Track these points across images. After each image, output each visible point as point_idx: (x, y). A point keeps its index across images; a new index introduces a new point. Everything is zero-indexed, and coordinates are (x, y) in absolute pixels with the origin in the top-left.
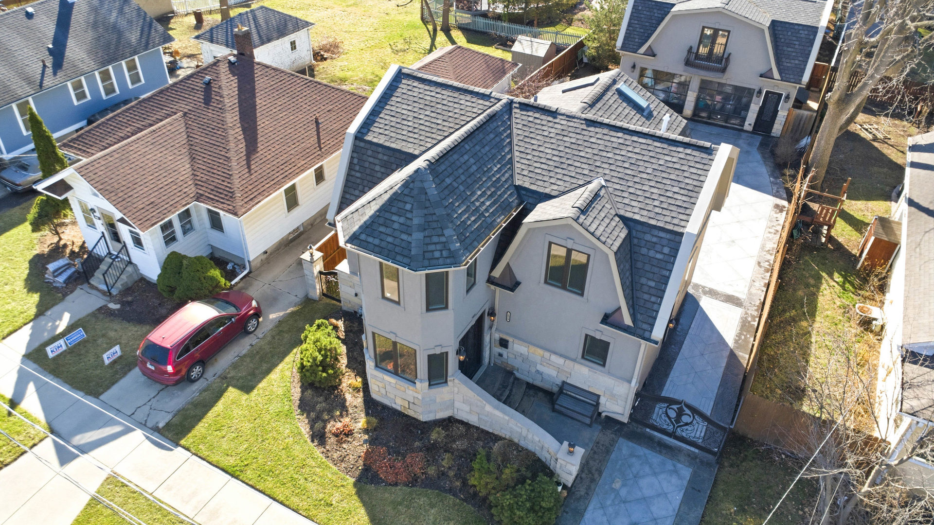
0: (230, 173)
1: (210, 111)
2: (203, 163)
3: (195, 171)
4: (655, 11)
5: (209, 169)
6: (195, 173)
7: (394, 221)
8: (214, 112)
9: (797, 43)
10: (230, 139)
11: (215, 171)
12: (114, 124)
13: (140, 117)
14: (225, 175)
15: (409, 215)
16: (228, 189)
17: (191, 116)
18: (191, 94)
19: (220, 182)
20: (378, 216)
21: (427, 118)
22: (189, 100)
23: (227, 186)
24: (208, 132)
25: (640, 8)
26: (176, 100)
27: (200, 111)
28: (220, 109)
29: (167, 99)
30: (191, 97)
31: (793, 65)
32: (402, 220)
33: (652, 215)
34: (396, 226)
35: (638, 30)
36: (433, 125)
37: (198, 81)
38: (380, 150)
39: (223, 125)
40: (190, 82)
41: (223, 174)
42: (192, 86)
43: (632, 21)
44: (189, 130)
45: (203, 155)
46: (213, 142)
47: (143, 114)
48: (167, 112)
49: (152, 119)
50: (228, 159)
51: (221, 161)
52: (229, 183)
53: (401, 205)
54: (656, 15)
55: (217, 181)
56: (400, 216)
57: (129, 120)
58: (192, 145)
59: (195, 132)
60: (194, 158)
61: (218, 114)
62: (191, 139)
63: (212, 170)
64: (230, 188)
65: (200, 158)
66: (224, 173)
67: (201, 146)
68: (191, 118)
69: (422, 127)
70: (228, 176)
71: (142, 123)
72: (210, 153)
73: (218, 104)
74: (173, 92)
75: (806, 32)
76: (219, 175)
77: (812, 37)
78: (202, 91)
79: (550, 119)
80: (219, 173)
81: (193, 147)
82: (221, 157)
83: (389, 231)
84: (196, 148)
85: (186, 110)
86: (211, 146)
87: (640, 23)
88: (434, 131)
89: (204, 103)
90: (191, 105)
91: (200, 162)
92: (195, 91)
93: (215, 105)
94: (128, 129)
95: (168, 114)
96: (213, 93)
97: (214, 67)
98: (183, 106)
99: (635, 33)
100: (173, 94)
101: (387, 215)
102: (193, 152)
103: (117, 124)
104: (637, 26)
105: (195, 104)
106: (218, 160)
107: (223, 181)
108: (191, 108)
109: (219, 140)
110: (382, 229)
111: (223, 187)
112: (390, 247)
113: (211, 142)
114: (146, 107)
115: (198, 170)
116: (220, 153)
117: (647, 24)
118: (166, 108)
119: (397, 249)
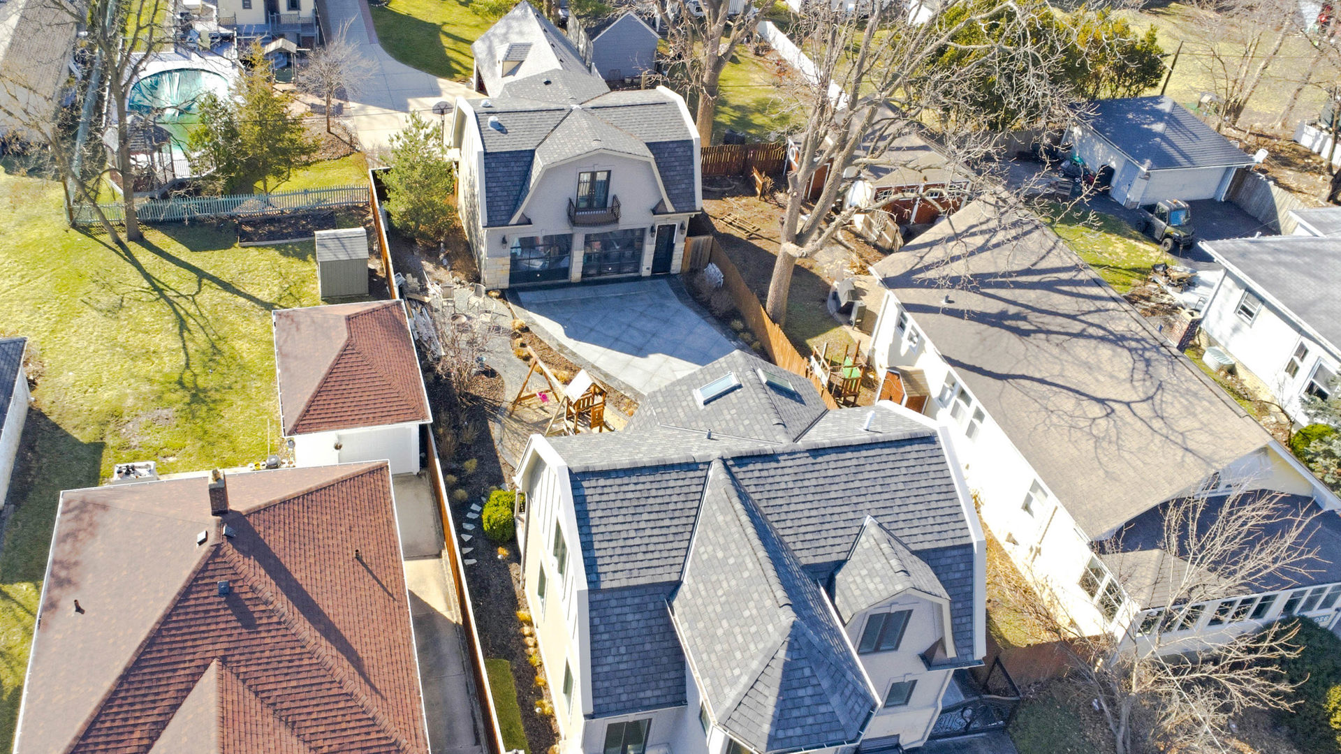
0: (370, 716)
1: (263, 635)
2: (314, 723)
3: (310, 742)
4: (513, 164)
5: (332, 728)
6: (313, 744)
7: (802, 697)
8: (273, 633)
9: (677, 164)
10: (331, 663)
11: (344, 726)
12: (100, 739)
13: (142, 703)
14: (363, 723)
15: (814, 681)
16: (384, 742)
17: (237, 658)
18: (209, 621)
19: (363, 737)
20: (784, 700)
21: (652, 524)
22: (212, 634)
23: (379, 739)
24: (286, 671)
25: (493, 165)
26: (190, 644)
27: (247, 643)
28: (279, 623)
29: (170, 650)
30: (213, 627)
31: (680, 191)
32: (810, 691)
33: (937, 536)
34: (808, 701)
35: (500, 194)
36: (664, 531)
37: (205, 594)
38: (626, 593)
39: (303, 647)
40: (192, 602)
41: (358, 724)
42: (201, 608)
43: (490, 184)
44: (248, 683)
45: (306, 710)
46: (308, 682)
47: (145, 695)
48: (188, 672)
49: (168, 696)
50: (350, 696)
51: (342, 705)
52: (378, 732)
53: (798, 674)
54: (515, 169)
55: (357, 738)
56: (805, 687)
57: (126, 719)
58: (274, 704)
59: (264, 680)
60: (294, 722)
61: (280, 633)
62: (265, 695)
63: (338, 727)
64: (386, 738)
65: (303, 717)
66: (360, 720)
67: (292, 698)
68: (238, 662)
69: (655, 540)
70: (371, 722)
71: (156, 712)
72: (315, 702)
73: (269, 617)
74: (173, 632)
75: (682, 149)
76: (353, 728)
77: (689, 153)
78: (225, 609)
79: (774, 465)
80: (352, 725)
81: (278, 706)
82: (337, 699)
83: (803, 711)
84: (285, 705)
85: (221, 653)
86: (306, 689)
87: (499, 184)
88: (671, 538)
89: (243, 627)
90: (221, 639)
91: (308, 723)
92: (212, 614)
93: (264, 621)
94: (137, 735)
95: (193, 675)
96: (247, 603)
97: (218, 560)
98: (210, 647)
99: (498, 199)
100: (174, 635)
101: (792, 694)
102: (284, 713)
103: (108, 735)
104: (497, 189)
105: (231, 635)
106: (336, 706)
107: (368, 733)
108: (226, 645)
109: (315, 673)
110: (795, 713)
111: (376, 743)
112: (816, 728)
113: (302, 683)
114: (142, 682)
115: (313, 738)
116: (331, 693)
117: (509, 184)
118: (182, 666)
119: (824, 728)
